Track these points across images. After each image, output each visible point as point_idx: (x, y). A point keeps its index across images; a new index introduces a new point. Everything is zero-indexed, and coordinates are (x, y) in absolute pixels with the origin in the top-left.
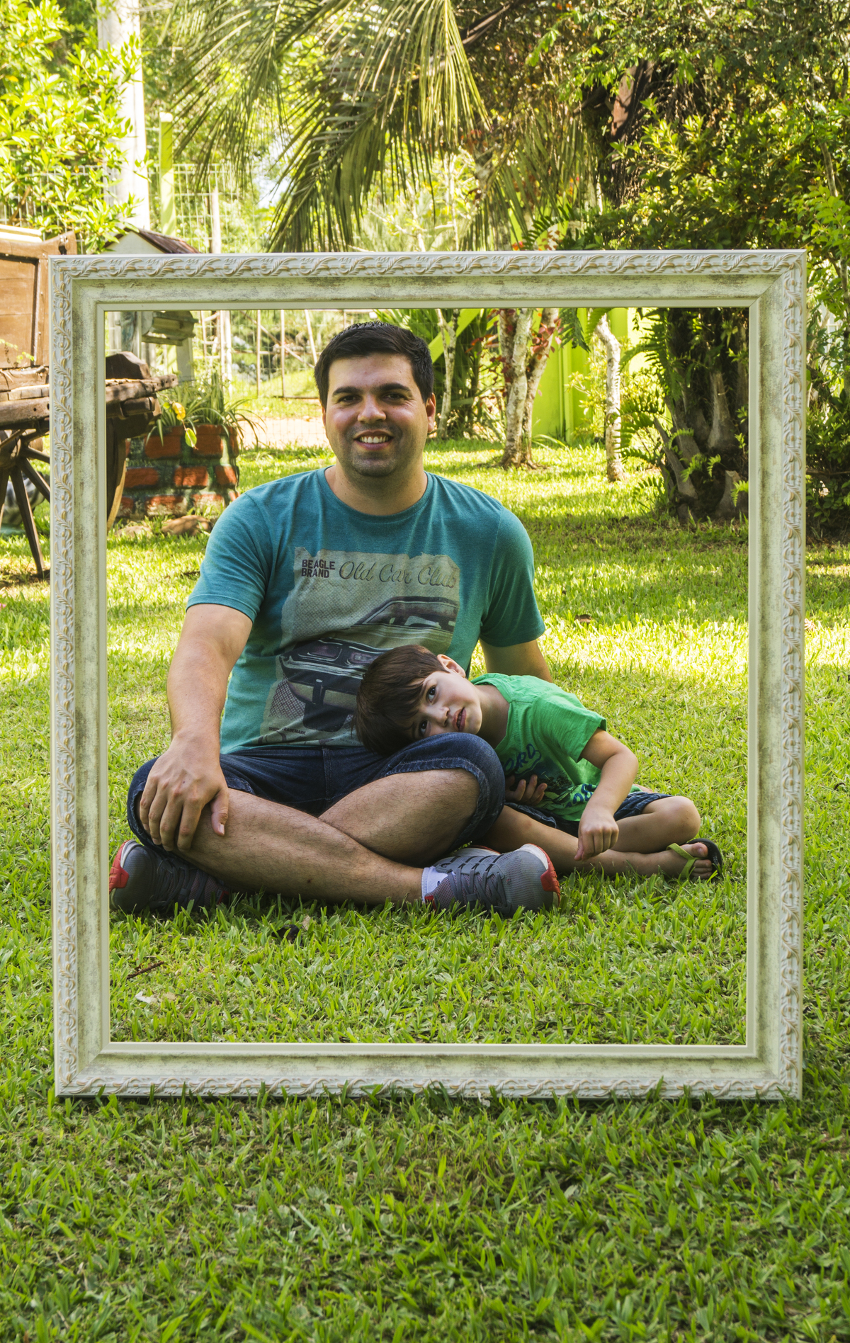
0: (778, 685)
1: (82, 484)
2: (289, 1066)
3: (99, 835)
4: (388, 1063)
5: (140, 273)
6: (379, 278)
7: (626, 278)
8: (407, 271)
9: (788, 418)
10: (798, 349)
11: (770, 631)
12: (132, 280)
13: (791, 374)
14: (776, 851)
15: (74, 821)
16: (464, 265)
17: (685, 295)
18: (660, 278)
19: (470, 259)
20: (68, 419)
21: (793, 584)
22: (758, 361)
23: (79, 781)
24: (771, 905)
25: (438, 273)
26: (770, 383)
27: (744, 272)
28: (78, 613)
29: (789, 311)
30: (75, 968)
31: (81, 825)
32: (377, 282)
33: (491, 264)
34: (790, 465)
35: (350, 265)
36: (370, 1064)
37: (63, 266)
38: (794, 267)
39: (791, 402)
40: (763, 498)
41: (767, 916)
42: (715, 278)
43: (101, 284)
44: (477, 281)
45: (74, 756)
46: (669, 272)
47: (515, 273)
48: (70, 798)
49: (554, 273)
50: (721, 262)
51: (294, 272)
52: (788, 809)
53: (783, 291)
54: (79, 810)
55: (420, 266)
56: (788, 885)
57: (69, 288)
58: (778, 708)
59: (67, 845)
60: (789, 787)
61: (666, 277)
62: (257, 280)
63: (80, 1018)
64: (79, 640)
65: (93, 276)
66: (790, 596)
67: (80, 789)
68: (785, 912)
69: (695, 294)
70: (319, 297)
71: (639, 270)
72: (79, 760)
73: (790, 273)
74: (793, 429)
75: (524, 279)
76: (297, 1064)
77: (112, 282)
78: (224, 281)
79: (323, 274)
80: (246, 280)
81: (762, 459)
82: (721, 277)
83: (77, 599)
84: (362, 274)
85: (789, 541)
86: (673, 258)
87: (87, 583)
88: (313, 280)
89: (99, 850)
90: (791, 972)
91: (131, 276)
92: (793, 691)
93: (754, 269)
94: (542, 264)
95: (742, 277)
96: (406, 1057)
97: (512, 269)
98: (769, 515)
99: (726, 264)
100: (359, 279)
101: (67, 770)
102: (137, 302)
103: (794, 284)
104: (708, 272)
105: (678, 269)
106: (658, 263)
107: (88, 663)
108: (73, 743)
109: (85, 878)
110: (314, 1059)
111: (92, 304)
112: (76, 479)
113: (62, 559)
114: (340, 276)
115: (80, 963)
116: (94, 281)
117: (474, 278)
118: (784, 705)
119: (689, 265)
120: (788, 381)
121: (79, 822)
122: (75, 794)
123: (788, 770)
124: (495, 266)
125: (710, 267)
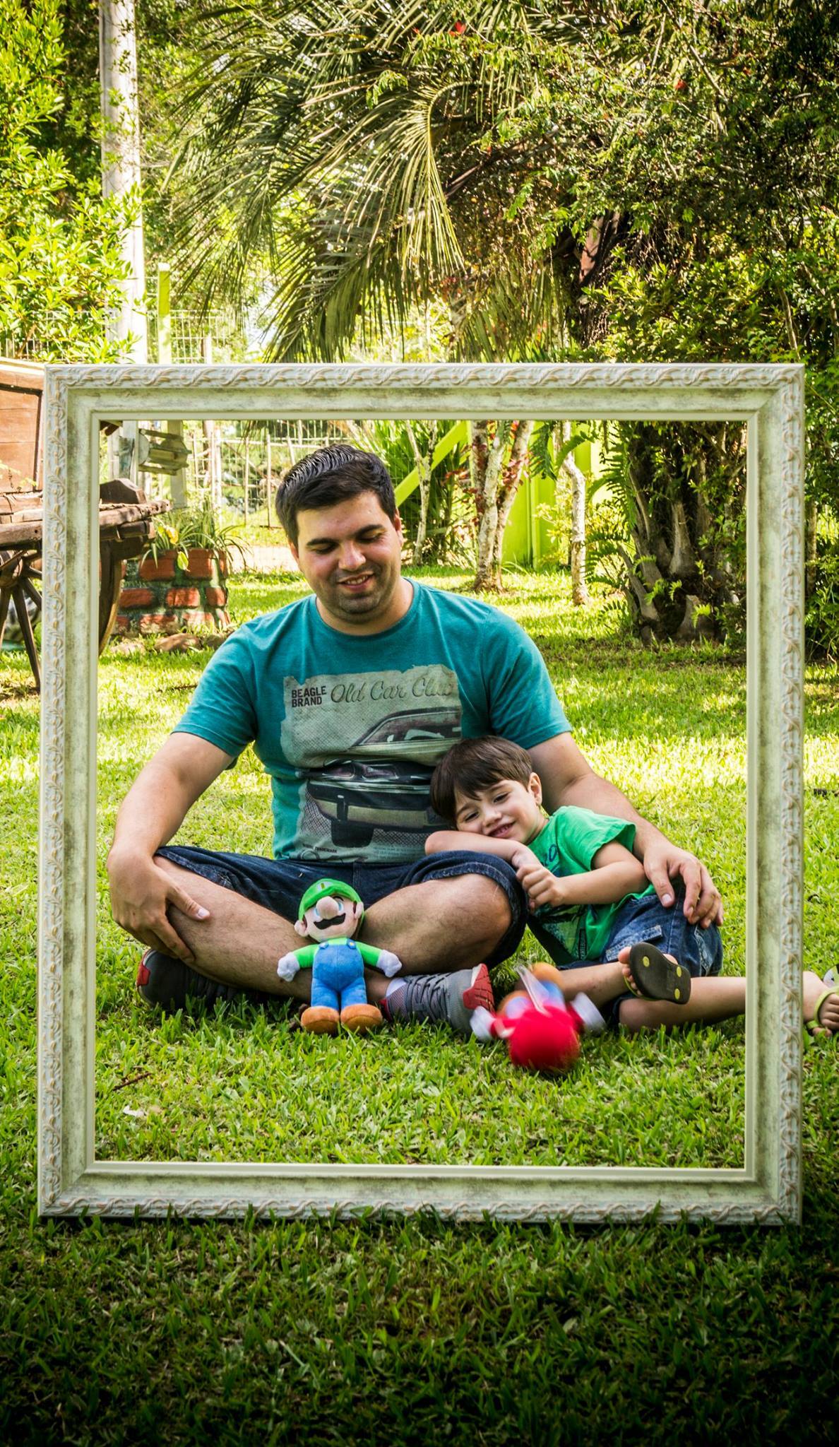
0: (777, 802)
1: (74, 593)
2: (277, 1187)
3: (86, 949)
4: (379, 1186)
5: (136, 383)
6: (375, 390)
7: (624, 391)
8: (404, 382)
9: (787, 532)
10: (796, 463)
11: (768, 746)
12: (128, 390)
13: (789, 489)
14: (775, 970)
15: (61, 934)
16: (461, 377)
17: (682, 409)
18: (658, 391)
19: (467, 371)
20: (61, 528)
21: (792, 699)
23: (66, 893)
24: (770, 1024)
25: (436, 385)
26: (769, 497)
27: (742, 385)
28: (68, 723)
29: (788, 425)
30: (59, 1085)
31: (68, 939)
32: (373, 393)
33: (489, 375)
34: (789, 580)
35: (347, 376)
36: (361, 1185)
37: (58, 375)
38: (793, 381)
39: (789, 516)
40: (761, 612)
41: (765, 1036)
42: (713, 391)
43: (96, 393)
44: (474, 393)
45: (62, 868)
46: (667, 385)
47: (512, 385)
48: (58, 911)
49: (552, 385)
50: (720, 376)
51: (290, 383)
52: (788, 928)
53: (781, 405)
54: (66, 923)
55: (417, 378)
56: (787, 1005)
57: (65, 397)
58: (778, 825)
59: (54, 959)
60: (789, 906)
61: (664, 391)
62: (253, 391)
63: (64, 1136)
64: (68, 751)
65: (89, 385)
66: (789, 711)
67: (68, 902)
68: (784, 1032)
69: (693, 407)
70: (315, 408)
71: (637, 383)
72: (67, 872)
73: (788, 386)
74: (792, 543)
75: (522, 392)
76: (285, 1185)
77: (108, 391)
78: (220, 391)
79: (320, 385)
80: (242, 391)
81: (761, 573)
82: (719, 390)
83: (67, 709)
84: (359, 385)
85: (788, 656)
86: (670, 372)
87: (77, 693)
88: (309, 391)
89: (86, 964)
90: (791, 1095)
91: (127, 385)
92: (792, 807)
93: (752, 383)
94: (540, 376)
95: (739, 391)
96: (397, 1179)
97: (509, 381)
98: (768, 629)
99: (724, 378)
100: (355, 390)
101: (54, 883)
102: (132, 412)
103: (793, 398)
104: (706, 385)
105: (676, 383)
106: (656, 376)
107: (77, 773)
108: (61, 855)
109: (72, 993)
110: (303, 1180)
112: (68, 588)
113: (53, 669)
114: (337, 386)
115: (65, 1080)
116: (90, 390)
117: (471, 390)
118: (783, 822)
119: (687, 378)
120: (787, 494)
121: (66, 935)
122: (62, 906)
123: (788, 887)
124: (492, 378)
125: (708, 380)
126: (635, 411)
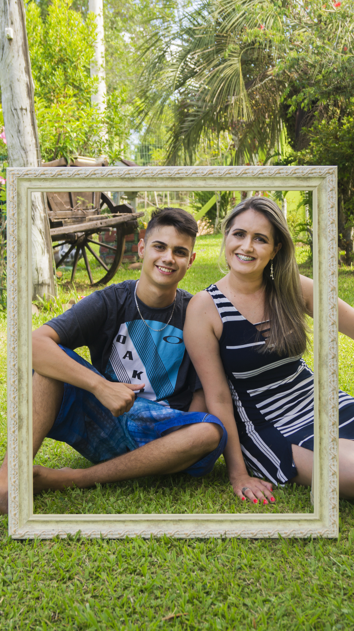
0: (327, 356)
1: (21, 268)
2: (113, 525)
3: (28, 423)
4: (157, 523)
5: (47, 175)
6: (152, 178)
7: (260, 178)
8: (164, 175)
9: (330, 239)
10: (334, 209)
11: (323, 332)
12: (43, 178)
13: (331, 220)
14: (327, 428)
15: (17, 417)
16: (189, 172)
17: (285, 186)
18: (274, 178)
19: (191, 170)
20: (15, 239)
21: (333, 311)
22: (317, 214)
23: (19, 399)
24: (325, 452)
25: (178, 176)
26: (323, 224)
27: (310, 175)
28: (19, 325)
29: (330, 193)
30: (17, 482)
31: (20, 418)
32: (151, 180)
34: (331, 260)
35: (139, 172)
36: (149, 523)
37: (13, 172)
38: (332, 174)
39: (331, 232)
40: (319, 274)
41: (322, 456)
42: (298, 178)
43: (30, 180)
44: (194, 179)
45: (17, 388)
46: (278, 175)
47: (211, 176)
48: (15, 406)
49: (228, 176)
51: (114, 175)
52: (332, 410)
53: (327, 184)
54: (19, 411)
55: (169, 173)
56: (332, 443)
57: (16, 182)
58: (327, 365)
59: (14, 427)
60: (332, 400)
61: (277, 178)
62: (98, 179)
63: (20, 504)
64: (19, 336)
65: (26, 177)
66: (332, 316)
67: (20, 402)
68: (331, 455)
70: (125, 186)
71: (265, 175)
72: (19, 389)
73: (330, 176)
74: (332, 244)
75: (215, 179)
76: (116, 523)
77: (35, 179)
78: (84, 179)
79: (127, 176)
80: (93, 179)
81: (319, 257)
82: (301, 178)
83: (18, 318)
84: (144, 176)
85: (331, 293)
86: (280, 170)
87: (22, 311)
88: (123, 179)
89: (28, 429)
90: (334, 482)
92: (333, 358)
93: (314, 174)
94: (223, 172)
95: (309, 178)
96: (164, 520)
97: (210, 174)
98: (322, 281)
99: (302, 172)
100: (143, 178)
101: (14, 394)
102: (45, 188)
103: (332, 181)
104: (295, 175)
105: (282, 174)
106: (273, 172)
107: (23, 346)
108: (17, 382)
109: (22, 442)
110: (124, 521)
111: (26, 189)
112: (18, 265)
113: (12, 301)
114: (135, 177)
115: (20, 480)
116: (27, 179)
118: (329, 364)
119: (287, 173)
120: (330, 223)
121: (19, 417)
122: (18, 404)
123: (331, 392)
124: (202, 173)
125: (296, 173)
126: (264, 187)
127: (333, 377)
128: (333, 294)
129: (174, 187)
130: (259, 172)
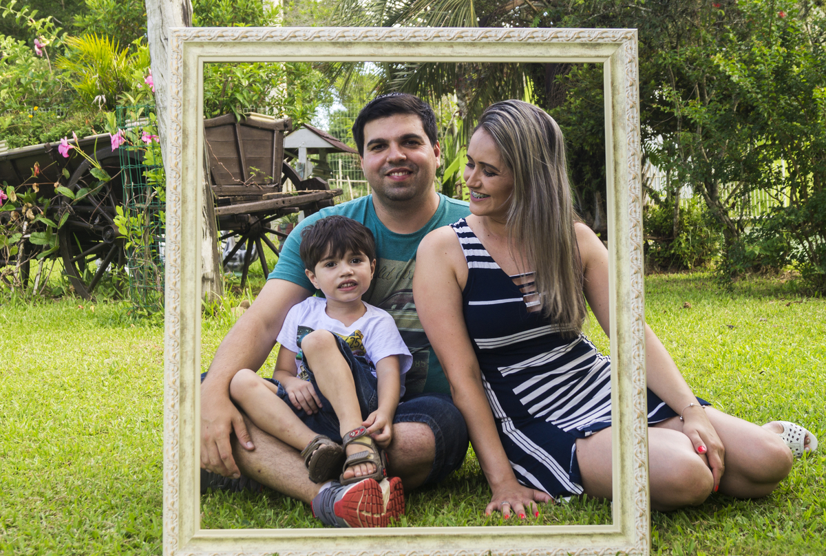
0: (628, 294)
1: (187, 168)
2: (318, 544)
3: (194, 393)
4: (383, 541)
5: (226, 38)
6: (376, 43)
7: (529, 44)
8: (393, 38)
9: (630, 129)
10: (634, 88)
11: (622, 260)
12: (221, 43)
13: (631, 103)
14: (630, 399)
15: (178, 383)
16: (429, 35)
17: (564, 55)
18: (549, 44)
19: (432, 32)
20: (178, 128)
21: (636, 231)
22: (610, 95)
23: (182, 357)
24: (627, 433)
25: (413, 40)
26: (618, 108)
27: (600, 41)
28: (183, 250)
29: (629, 65)
30: (177, 480)
31: (183, 386)
32: (374, 45)
33: (446, 34)
34: (631, 158)
35: (358, 35)
37: (177, 33)
38: (631, 39)
39: (631, 120)
40: (615, 178)
41: (624, 440)
42: (583, 45)
43: (201, 45)
44: (437, 45)
45: (179, 341)
46: (555, 41)
47: (460, 40)
48: (176, 369)
49: (484, 40)
50: (587, 35)
51: (323, 39)
52: (637, 372)
53: (624, 53)
54: (181, 376)
55: (401, 36)
56: (637, 420)
57: (181, 47)
58: (628, 308)
59: (173, 399)
60: (637, 358)
61: (553, 44)
62: (300, 43)
63: (180, 514)
64: (183, 267)
65: (197, 40)
66: (634, 238)
67: (182, 363)
68: (636, 437)
69: (571, 54)
70: (339, 54)
71: (537, 39)
72: (182, 344)
73: (628, 42)
74: (633, 136)
75: (466, 44)
76: (323, 542)
77: (209, 43)
78: (279, 43)
79: (341, 40)
80: (293, 43)
81: (614, 154)
82: (587, 44)
83: (182, 241)
84: (365, 40)
85: (632, 204)
86: (557, 33)
87: (188, 231)
88: (335, 44)
89: (194, 402)
90: (641, 477)
91: (220, 40)
92: (637, 297)
93: (606, 39)
94: (476, 35)
95: (599, 44)
96: (394, 537)
97: (459, 38)
98: (620, 188)
99: (589, 37)
100: (364, 43)
101: (174, 350)
103: (631, 49)
104: (578, 41)
105: (560, 39)
106: (548, 36)
107: (189, 281)
108: (178, 333)
109: (185, 421)
110: (334, 539)
111: (196, 57)
112: (183, 165)
113: (173, 215)
114: (352, 41)
115: (181, 477)
116: (197, 43)
117: (435, 43)
118: (632, 306)
119: (567, 37)
120: (629, 106)
121: (181, 384)
122: (179, 366)
123: (636, 347)
124: (448, 36)
125: (580, 38)
126: (536, 56)
127: (638, 324)
128: (635, 206)
129: (408, 56)
130: (529, 36)
